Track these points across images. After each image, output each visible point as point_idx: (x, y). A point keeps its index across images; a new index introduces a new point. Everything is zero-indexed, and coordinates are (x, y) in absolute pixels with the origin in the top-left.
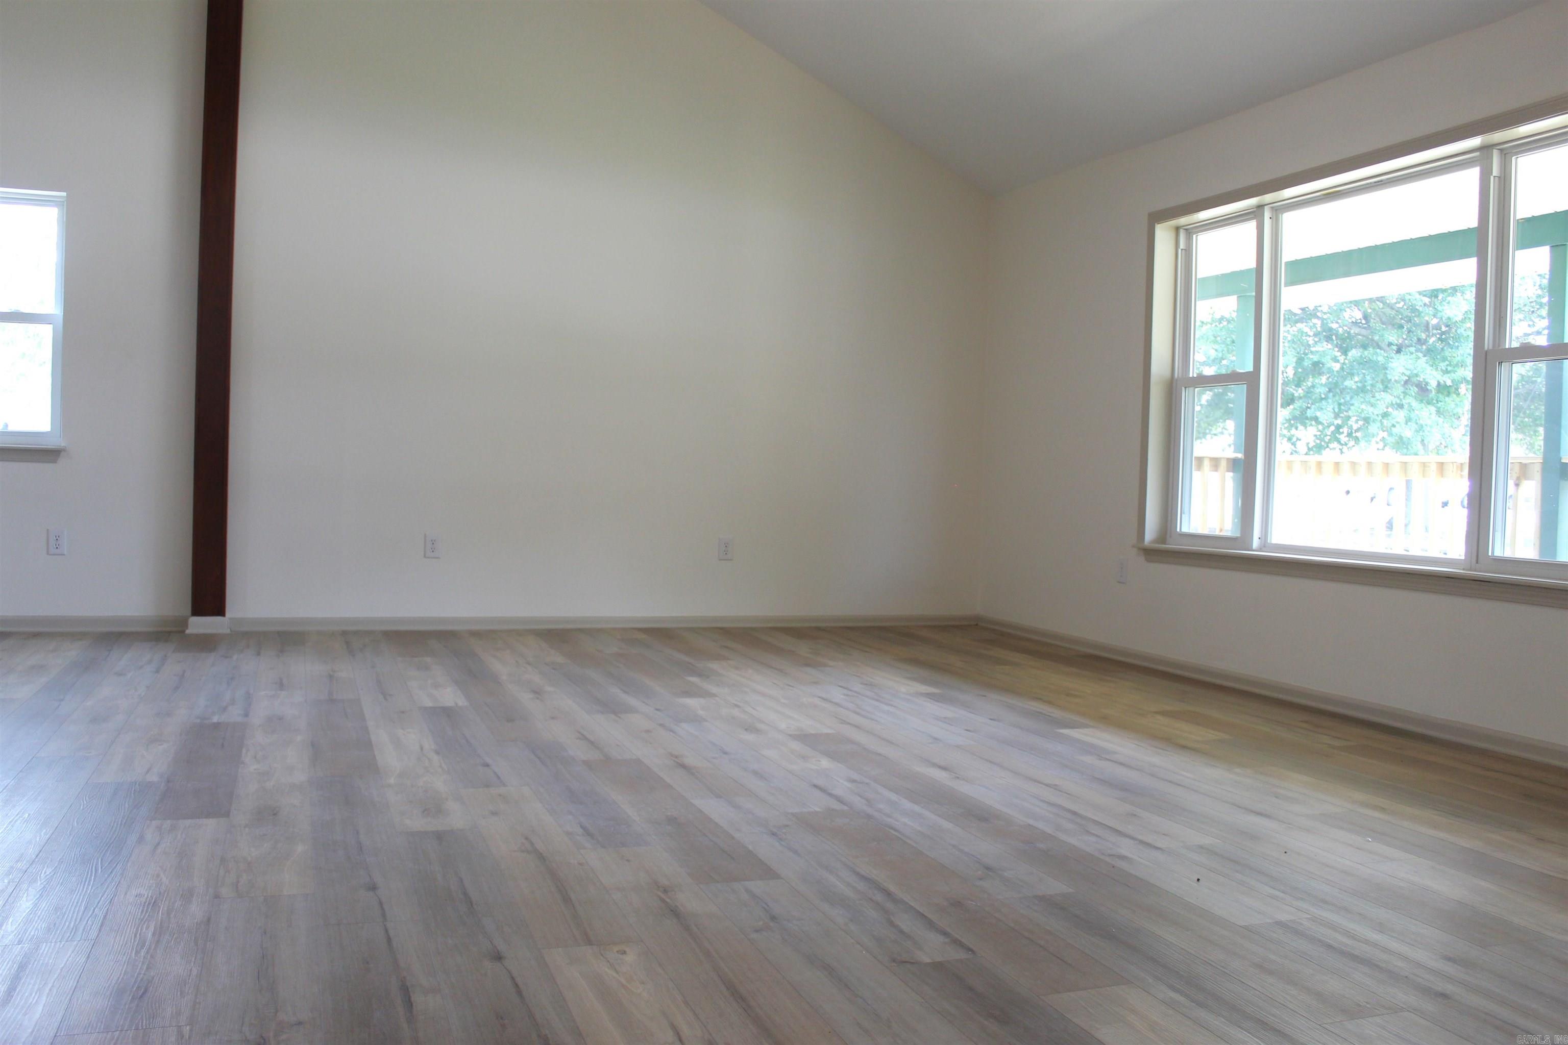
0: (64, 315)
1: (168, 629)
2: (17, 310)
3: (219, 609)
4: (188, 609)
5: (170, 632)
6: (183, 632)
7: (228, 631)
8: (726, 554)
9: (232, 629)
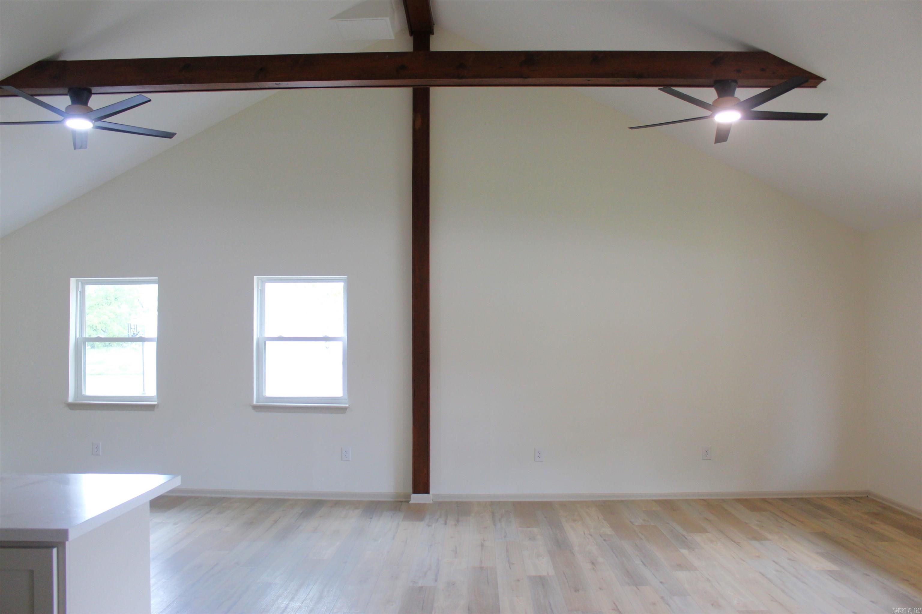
0: (348, 337)
1: (401, 500)
2: (326, 336)
3: (426, 490)
4: (410, 489)
5: (402, 502)
6: (408, 502)
7: (431, 502)
8: (707, 456)
9: (433, 500)
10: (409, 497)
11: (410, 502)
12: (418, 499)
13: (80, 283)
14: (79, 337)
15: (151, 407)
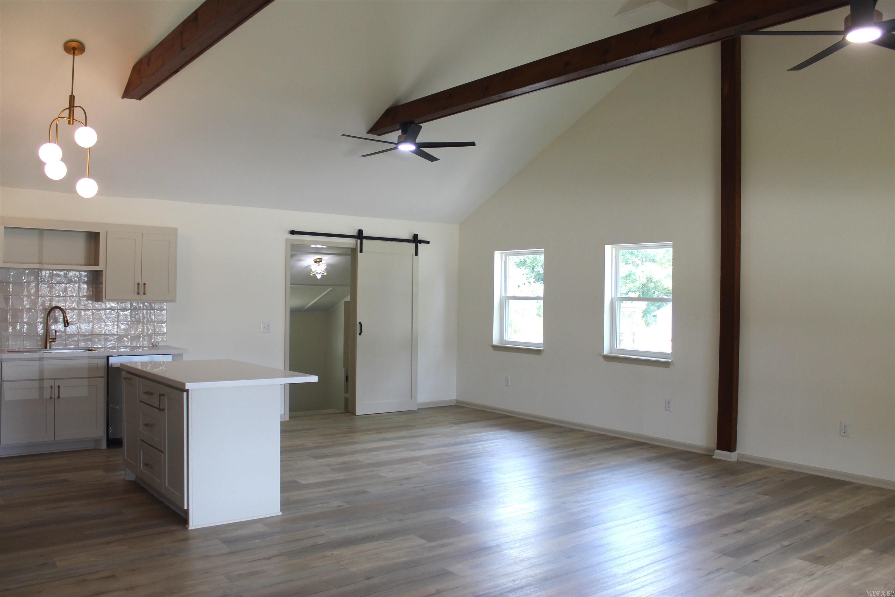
1: (709, 455)
3: (734, 449)
9: (738, 459)
10: (713, 451)
11: (713, 457)
12: (721, 455)
13: (503, 256)
14: (503, 295)
15: (537, 352)
